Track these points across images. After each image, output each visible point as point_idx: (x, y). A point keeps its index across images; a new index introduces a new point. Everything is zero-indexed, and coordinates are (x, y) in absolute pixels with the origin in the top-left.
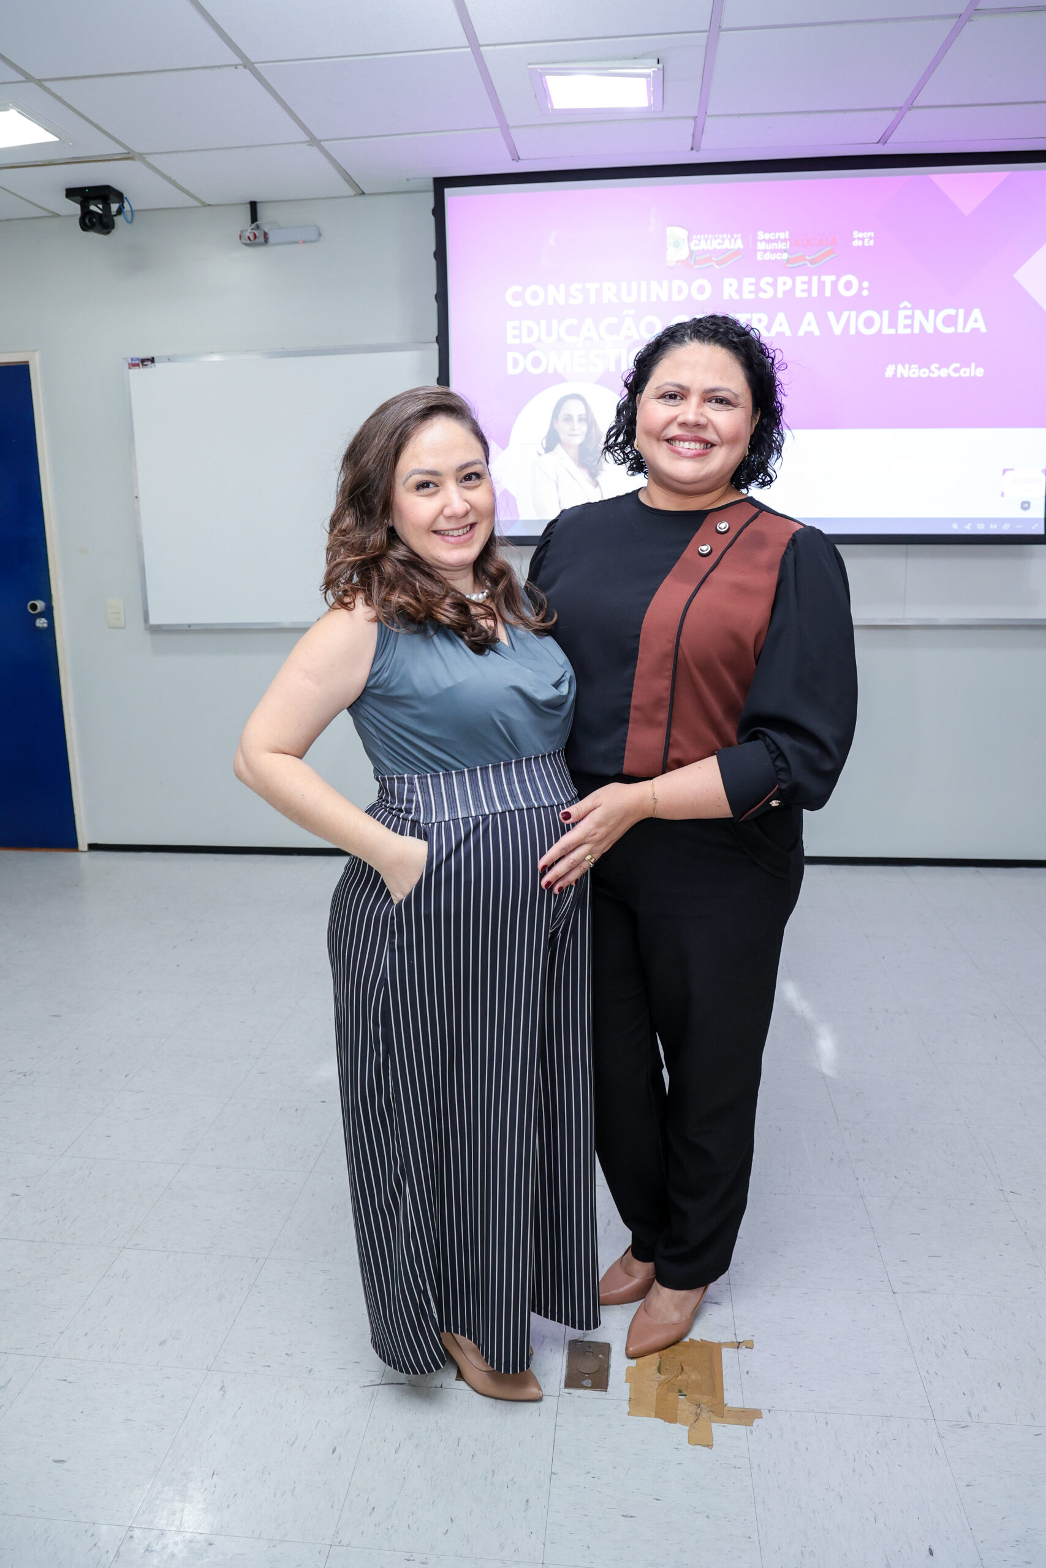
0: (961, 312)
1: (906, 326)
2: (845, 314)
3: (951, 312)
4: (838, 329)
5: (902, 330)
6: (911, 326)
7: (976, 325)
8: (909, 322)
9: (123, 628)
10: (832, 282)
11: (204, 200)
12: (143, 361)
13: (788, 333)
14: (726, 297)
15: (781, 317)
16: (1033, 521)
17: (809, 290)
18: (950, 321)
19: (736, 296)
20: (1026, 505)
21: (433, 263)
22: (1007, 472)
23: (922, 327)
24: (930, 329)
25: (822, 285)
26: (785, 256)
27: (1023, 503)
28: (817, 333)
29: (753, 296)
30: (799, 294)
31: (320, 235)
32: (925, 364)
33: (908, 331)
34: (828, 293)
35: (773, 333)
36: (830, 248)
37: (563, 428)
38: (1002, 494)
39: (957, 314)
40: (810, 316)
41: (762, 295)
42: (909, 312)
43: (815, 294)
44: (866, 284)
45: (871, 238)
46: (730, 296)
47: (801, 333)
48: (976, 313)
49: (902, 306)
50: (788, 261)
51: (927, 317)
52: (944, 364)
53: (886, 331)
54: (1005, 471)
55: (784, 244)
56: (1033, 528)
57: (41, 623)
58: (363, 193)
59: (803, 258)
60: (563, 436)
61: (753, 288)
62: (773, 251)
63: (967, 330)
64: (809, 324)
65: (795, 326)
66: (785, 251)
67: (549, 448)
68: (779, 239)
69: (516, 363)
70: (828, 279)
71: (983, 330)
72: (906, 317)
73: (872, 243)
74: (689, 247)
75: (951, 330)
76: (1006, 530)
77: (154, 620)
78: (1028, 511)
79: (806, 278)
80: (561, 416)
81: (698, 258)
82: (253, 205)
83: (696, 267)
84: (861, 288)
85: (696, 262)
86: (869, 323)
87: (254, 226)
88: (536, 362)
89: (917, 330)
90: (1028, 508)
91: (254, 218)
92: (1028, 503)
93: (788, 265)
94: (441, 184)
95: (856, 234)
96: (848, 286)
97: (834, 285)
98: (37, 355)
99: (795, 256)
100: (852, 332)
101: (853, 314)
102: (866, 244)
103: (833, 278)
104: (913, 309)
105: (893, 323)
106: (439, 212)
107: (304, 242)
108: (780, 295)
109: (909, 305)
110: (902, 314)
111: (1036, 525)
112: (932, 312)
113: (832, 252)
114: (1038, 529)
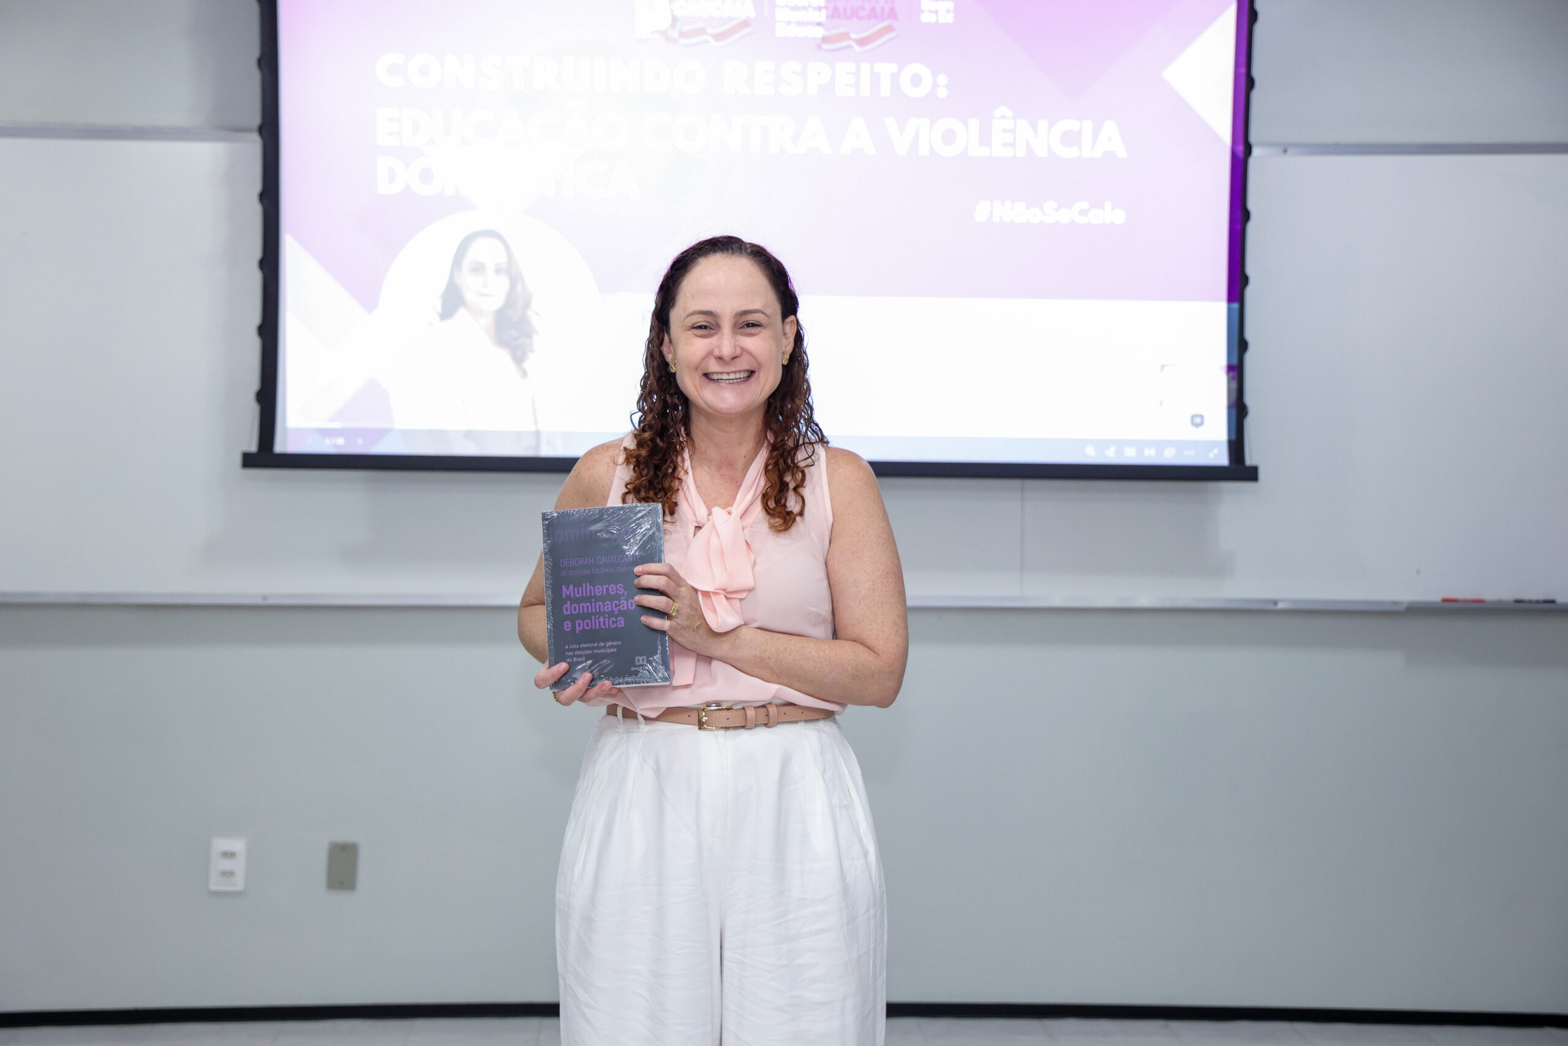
0: (1088, 125)
1: (1005, 145)
2: (913, 123)
3: (1071, 124)
4: (901, 146)
5: (999, 151)
6: (1013, 145)
7: (1110, 147)
8: (1008, 138)
10: (893, 75)
13: (826, 149)
14: (729, 90)
15: (814, 124)
16: (1210, 445)
17: (857, 85)
18: (1071, 139)
19: (745, 90)
20: (1198, 420)
22: (1167, 370)
23: (1029, 148)
24: (1041, 152)
25: (875, 78)
26: (820, 32)
27: (1194, 417)
28: (870, 150)
29: (770, 91)
30: (841, 91)
32: (1035, 202)
33: (1008, 153)
34: (885, 90)
35: (802, 149)
36: (886, 23)
37: (470, 284)
38: (1162, 403)
39: (1081, 129)
40: (858, 125)
41: (784, 90)
42: (1009, 124)
43: (865, 91)
44: (942, 79)
45: (948, 11)
46: (736, 91)
47: (845, 149)
48: (1110, 128)
49: (998, 113)
50: (825, 40)
51: (1035, 128)
52: (1065, 203)
53: (976, 151)
54: (1163, 367)
55: (817, 12)
56: (1211, 455)
59: (845, 36)
60: (469, 296)
61: (770, 78)
62: (800, 24)
63: (1097, 153)
64: (858, 136)
65: (836, 136)
66: (819, 24)
67: (447, 313)
68: (810, 6)
69: (392, 177)
70: (885, 69)
71: (1122, 153)
72: (1005, 131)
73: (950, 18)
74: (672, 11)
75: (1070, 153)
76: (1169, 457)
78: (1201, 429)
79: (851, 66)
80: (466, 264)
81: (685, 29)
83: (682, 41)
84: (935, 85)
85: (682, 35)
86: (949, 137)
88: (426, 176)
89: (1021, 152)
90: (1202, 424)
92: (1201, 417)
93: (825, 46)
95: (926, 4)
96: (916, 80)
97: (895, 78)
99: (834, 32)
100: (924, 151)
101: (925, 122)
102: (942, 20)
103: (893, 67)
104: (1015, 118)
105: (985, 139)
108: (812, 91)
109: (1009, 113)
110: (998, 126)
111: (1216, 451)
112: (1043, 124)
113: (890, 29)
114: (1220, 457)
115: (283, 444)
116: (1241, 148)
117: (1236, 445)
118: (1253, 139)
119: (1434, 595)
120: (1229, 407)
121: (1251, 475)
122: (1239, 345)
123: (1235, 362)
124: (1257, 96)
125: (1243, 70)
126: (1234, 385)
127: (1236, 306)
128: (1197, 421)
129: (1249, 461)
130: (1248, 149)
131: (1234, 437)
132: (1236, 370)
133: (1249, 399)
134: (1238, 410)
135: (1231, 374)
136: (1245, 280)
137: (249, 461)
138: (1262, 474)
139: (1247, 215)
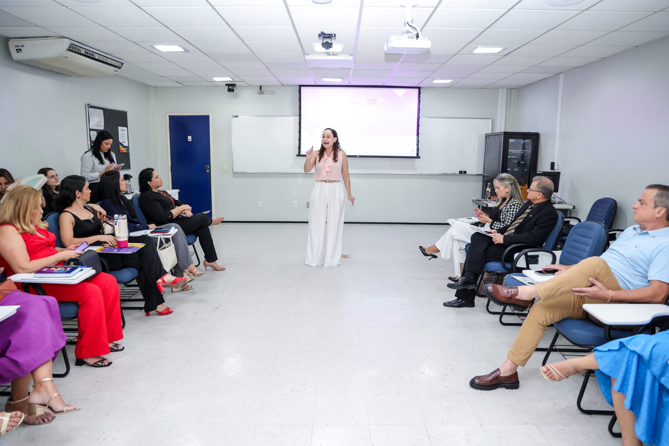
2: (378, 114)
4: (376, 117)
7: (402, 117)
8: (390, 116)
9: (227, 172)
11: (250, 84)
12: (236, 116)
18: (397, 116)
21: (298, 101)
23: (392, 117)
25: (373, 108)
28: (373, 117)
30: (369, 110)
31: (274, 93)
32: (393, 124)
33: (390, 118)
34: (375, 110)
38: (408, 149)
39: (399, 115)
40: (371, 114)
41: (362, 110)
43: (372, 110)
47: (370, 117)
48: (402, 115)
49: (388, 113)
50: (367, 104)
52: (397, 124)
53: (386, 117)
54: (409, 144)
55: (366, 100)
57: (208, 171)
58: (284, 85)
62: (364, 102)
66: (366, 102)
69: (314, 121)
70: (375, 107)
76: (409, 155)
77: (234, 171)
79: (370, 107)
82: (261, 87)
83: (350, 104)
84: (381, 109)
86: (382, 116)
87: (261, 91)
88: (318, 121)
91: (261, 89)
94: (300, 86)
95: (380, 99)
96: (378, 109)
98: (211, 114)
100: (379, 117)
102: (382, 101)
106: (300, 91)
107: (271, 94)
109: (390, 113)
112: (394, 114)
113: (375, 102)
114: (416, 155)
115: (301, 154)
116: (418, 117)
117: (418, 154)
118: (420, 116)
119: (442, 173)
121: (419, 158)
122: (418, 142)
123: (417, 144)
124: (420, 111)
125: (419, 108)
126: (417, 147)
127: (418, 137)
128: (413, 151)
129: (419, 156)
132: (418, 145)
134: (418, 149)
136: (419, 134)
137: (297, 156)
138: (421, 158)
139: (419, 126)
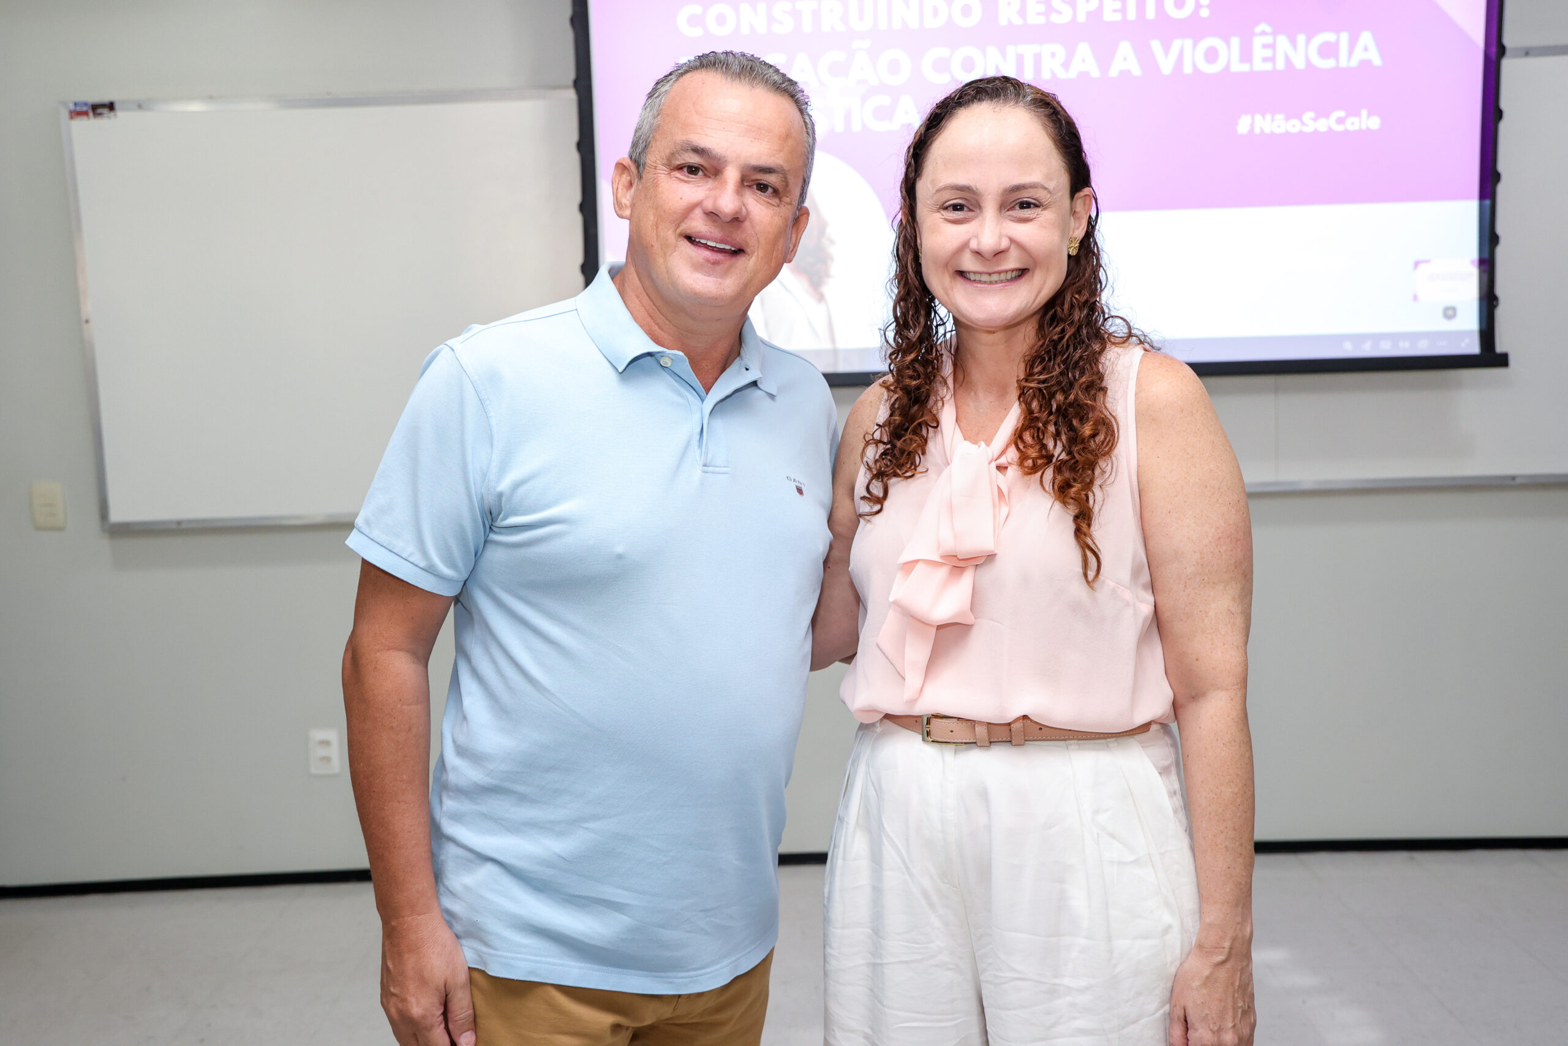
0: (1344, 37)
1: (1265, 60)
2: (1177, 44)
3: (1330, 37)
4: (1166, 66)
5: (1259, 66)
6: (1272, 59)
7: (1366, 56)
8: (1268, 53)
12: (95, 107)
13: (1095, 73)
14: (1003, 21)
15: (1084, 50)
16: (1461, 334)
17: (1123, 10)
18: (1328, 51)
19: (1017, 21)
20: (1450, 312)
22: (1421, 267)
23: (1288, 61)
24: (1300, 64)
27: (1446, 309)
28: (1137, 71)
29: (1041, 20)
30: (1109, 16)
32: (1294, 113)
33: (1268, 67)
35: (1072, 74)
38: (1415, 298)
39: (1338, 41)
40: (1125, 49)
41: (1055, 18)
42: (1269, 40)
43: (1131, 15)
46: (1010, 22)
47: (1113, 72)
48: (1366, 38)
49: (1258, 29)
51: (1294, 43)
52: (1323, 113)
53: (1237, 67)
54: (1417, 264)
56: (1463, 345)
61: (1042, 8)
63: (1354, 63)
64: (1125, 59)
65: (1104, 59)
71: (1377, 61)
72: (1265, 46)
75: (1329, 63)
76: (1422, 348)
77: (114, 515)
78: (1453, 320)
84: (1198, 7)
86: (1211, 55)
89: (1280, 65)
90: (1454, 315)
92: (1454, 309)
96: (1180, 2)
100: (1188, 69)
101: (1188, 43)
104: (1274, 34)
105: (1246, 55)
108: (1081, 18)
109: (1268, 29)
110: (1258, 42)
111: (1467, 341)
112: (1301, 39)
114: (1473, 347)
116: (1494, 50)
117: (1487, 333)
118: (1504, 43)
120: (1481, 299)
121: (1502, 361)
122: (1489, 238)
123: (1486, 255)
126: (1486, 277)
127: (1488, 202)
129: (1500, 348)
130: (1502, 50)
131: (1484, 327)
132: (1487, 264)
133: (1500, 290)
134: (1489, 300)
135: (1482, 267)
136: (1497, 177)
138: (1512, 360)
139: (1499, 114)
